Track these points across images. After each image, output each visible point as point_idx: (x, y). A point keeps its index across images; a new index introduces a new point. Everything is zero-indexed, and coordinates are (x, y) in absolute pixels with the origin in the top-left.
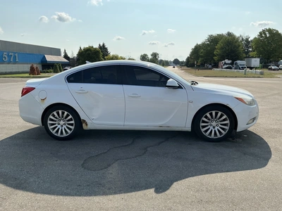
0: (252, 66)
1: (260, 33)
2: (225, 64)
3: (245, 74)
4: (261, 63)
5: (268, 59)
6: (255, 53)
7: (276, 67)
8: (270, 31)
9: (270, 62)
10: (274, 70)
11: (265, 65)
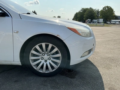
0: (100, 22)
1: (104, 8)
2: (88, 21)
3: (96, 25)
4: (103, 21)
5: (106, 19)
6: (101, 16)
7: (110, 23)
8: (108, 7)
9: (107, 21)
10: (109, 24)
11: (105, 22)
